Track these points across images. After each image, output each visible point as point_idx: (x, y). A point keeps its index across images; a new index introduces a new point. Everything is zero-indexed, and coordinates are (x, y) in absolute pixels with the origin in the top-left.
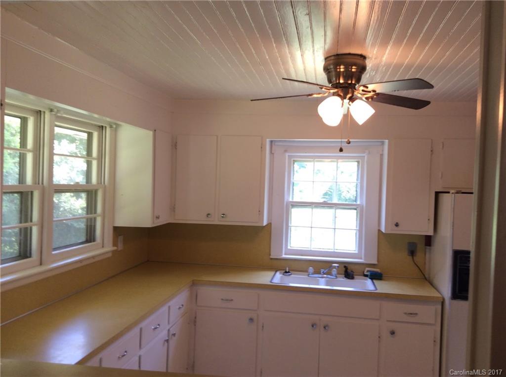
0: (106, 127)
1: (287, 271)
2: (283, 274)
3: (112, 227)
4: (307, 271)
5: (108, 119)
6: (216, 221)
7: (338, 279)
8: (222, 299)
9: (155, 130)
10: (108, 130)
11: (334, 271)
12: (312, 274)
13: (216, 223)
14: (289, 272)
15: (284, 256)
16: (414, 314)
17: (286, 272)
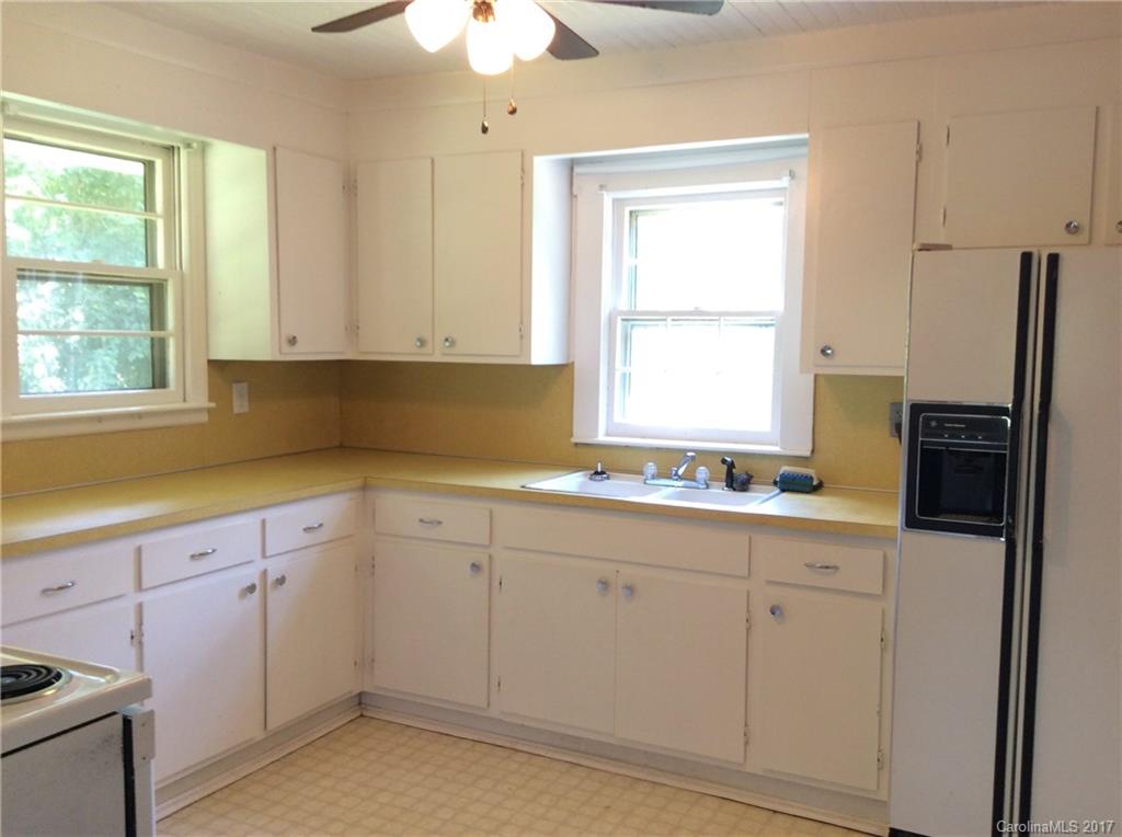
0: (179, 148)
1: (599, 470)
2: (591, 479)
3: (206, 364)
4: (641, 473)
5: (184, 134)
6: (436, 354)
7: (710, 490)
8: (421, 521)
9: (275, 149)
10: (183, 153)
11: (702, 473)
12: (653, 478)
13: (438, 358)
14: (603, 473)
15: (601, 438)
16: (832, 568)
17: (597, 473)
